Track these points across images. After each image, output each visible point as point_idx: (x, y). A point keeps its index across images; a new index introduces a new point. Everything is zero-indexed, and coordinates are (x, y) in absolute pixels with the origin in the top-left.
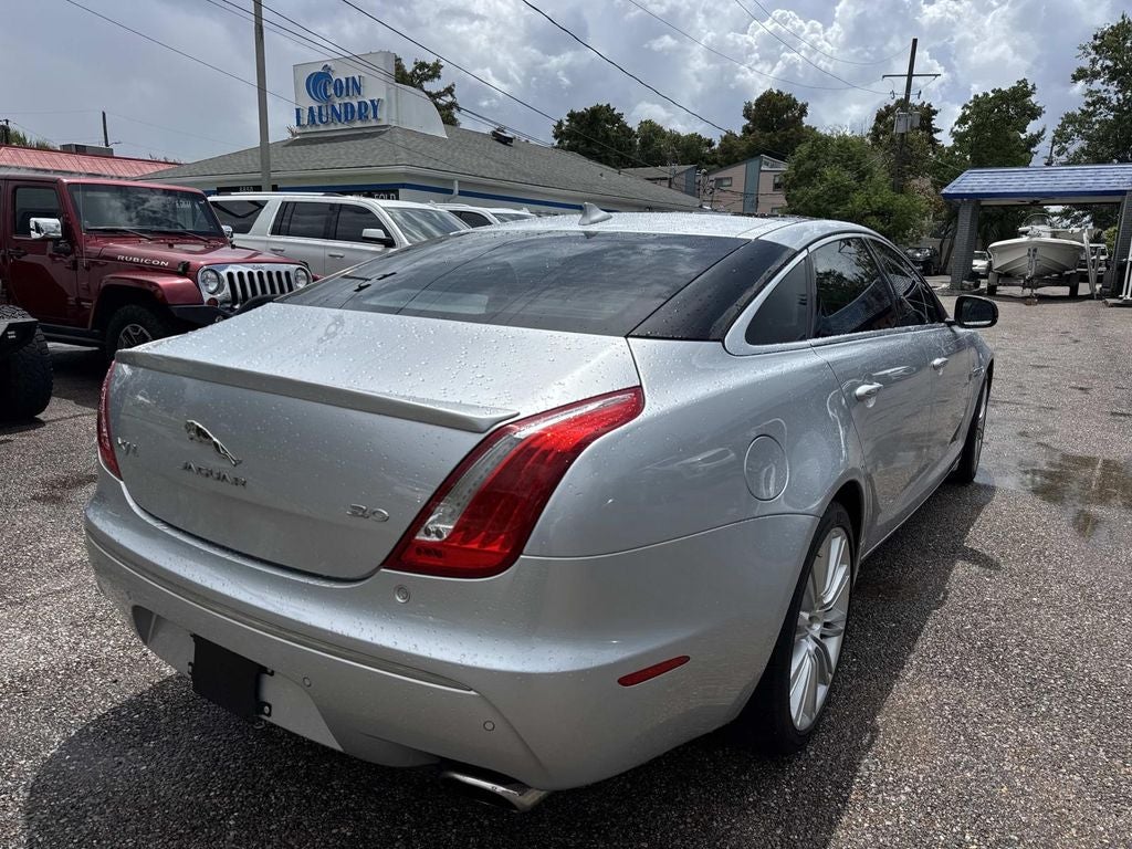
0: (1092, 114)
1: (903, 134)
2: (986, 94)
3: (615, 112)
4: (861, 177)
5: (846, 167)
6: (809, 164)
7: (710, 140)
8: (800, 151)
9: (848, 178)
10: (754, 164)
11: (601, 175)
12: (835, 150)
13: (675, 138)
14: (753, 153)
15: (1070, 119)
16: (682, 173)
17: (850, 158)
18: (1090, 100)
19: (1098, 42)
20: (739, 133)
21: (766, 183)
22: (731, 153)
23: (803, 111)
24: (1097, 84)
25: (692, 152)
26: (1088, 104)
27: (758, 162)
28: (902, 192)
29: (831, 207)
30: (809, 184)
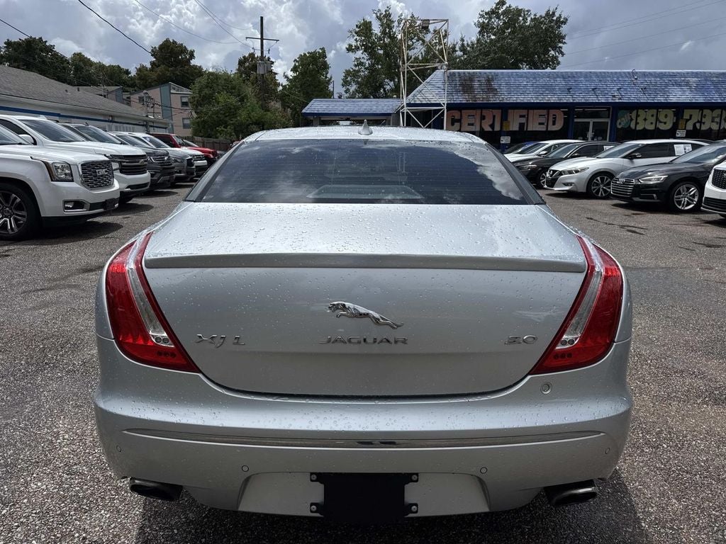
0: (359, 71)
1: (263, 75)
2: (305, 54)
3: (47, 44)
4: (242, 100)
5: (232, 93)
6: (206, 91)
7: (128, 70)
8: (200, 82)
9: (233, 100)
10: (165, 88)
11: (66, 91)
12: (223, 82)
13: (101, 67)
14: (162, 81)
15: (348, 73)
16: (112, 91)
17: (234, 88)
18: (356, 63)
19: (357, 30)
20: (149, 66)
21: (176, 102)
22: (144, 81)
23: (192, 55)
24: (359, 54)
25: (114, 77)
26: (356, 66)
27: (167, 87)
28: (269, 111)
29: (227, 119)
30: (209, 103)
